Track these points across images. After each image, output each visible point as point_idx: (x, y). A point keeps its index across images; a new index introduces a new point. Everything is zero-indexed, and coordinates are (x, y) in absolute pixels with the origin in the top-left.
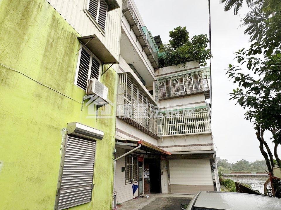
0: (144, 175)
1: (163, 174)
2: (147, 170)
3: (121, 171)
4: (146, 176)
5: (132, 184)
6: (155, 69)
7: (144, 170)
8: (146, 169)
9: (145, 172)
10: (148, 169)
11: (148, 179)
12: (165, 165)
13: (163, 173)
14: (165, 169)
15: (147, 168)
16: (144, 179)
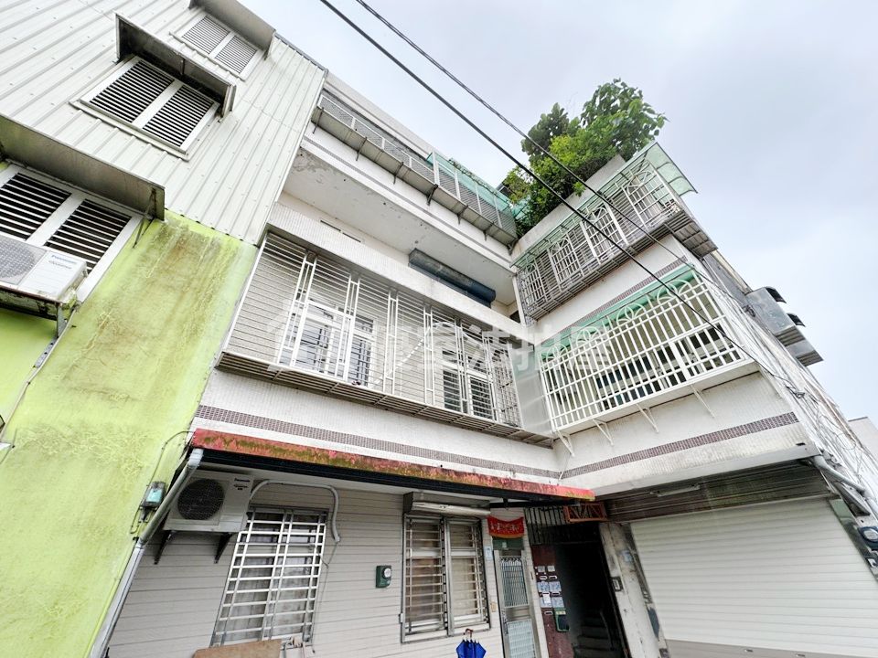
0: (541, 595)
1: (622, 588)
2: (549, 574)
3: (374, 583)
4: (546, 596)
5: (458, 641)
6: (510, 245)
7: (536, 571)
8: (542, 569)
9: (539, 580)
10: (552, 569)
11: (557, 613)
12: (621, 546)
13: (620, 582)
14: (623, 565)
15: (546, 564)
16: (543, 610)
